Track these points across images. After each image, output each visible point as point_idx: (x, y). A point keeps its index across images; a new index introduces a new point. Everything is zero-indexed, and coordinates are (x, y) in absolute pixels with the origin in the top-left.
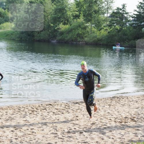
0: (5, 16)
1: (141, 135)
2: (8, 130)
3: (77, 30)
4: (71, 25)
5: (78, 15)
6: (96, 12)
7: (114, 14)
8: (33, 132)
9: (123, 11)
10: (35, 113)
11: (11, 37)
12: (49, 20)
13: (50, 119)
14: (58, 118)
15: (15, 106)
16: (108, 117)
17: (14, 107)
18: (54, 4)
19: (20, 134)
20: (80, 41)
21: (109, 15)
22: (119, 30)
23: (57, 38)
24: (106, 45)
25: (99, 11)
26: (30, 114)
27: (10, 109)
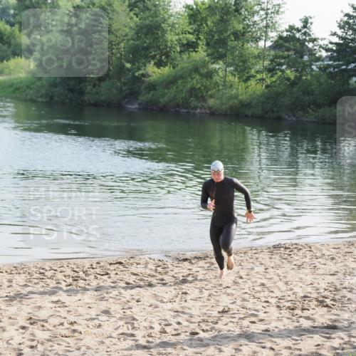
0: (13, 41)
1: (342, 341)
2: (13, 325)
3: (190, 80)
4: (174, 68)
5: (194, 42)
6: (238, 35)
7: (281, 42)
8: (74, 331)
9: (305, 34)
10: (81, 283)
11: (27, 95)
12: (121, 54)
13: (118, 297)
14: (137, 298)
15: (31, 266)
16: (262, 294)
17: (29, 268)
18: (135, 14)
19: (41, 335)
20: (196, 108)
21: (269, 44)
22: (294, 80)
23: (140, 98)
24: (260, 117)
25: (244, 32)
26: (69, 285)
27: (20, 274)
